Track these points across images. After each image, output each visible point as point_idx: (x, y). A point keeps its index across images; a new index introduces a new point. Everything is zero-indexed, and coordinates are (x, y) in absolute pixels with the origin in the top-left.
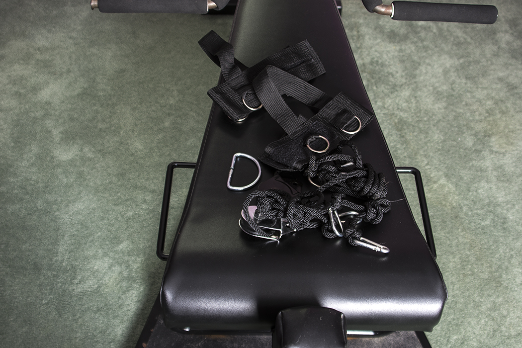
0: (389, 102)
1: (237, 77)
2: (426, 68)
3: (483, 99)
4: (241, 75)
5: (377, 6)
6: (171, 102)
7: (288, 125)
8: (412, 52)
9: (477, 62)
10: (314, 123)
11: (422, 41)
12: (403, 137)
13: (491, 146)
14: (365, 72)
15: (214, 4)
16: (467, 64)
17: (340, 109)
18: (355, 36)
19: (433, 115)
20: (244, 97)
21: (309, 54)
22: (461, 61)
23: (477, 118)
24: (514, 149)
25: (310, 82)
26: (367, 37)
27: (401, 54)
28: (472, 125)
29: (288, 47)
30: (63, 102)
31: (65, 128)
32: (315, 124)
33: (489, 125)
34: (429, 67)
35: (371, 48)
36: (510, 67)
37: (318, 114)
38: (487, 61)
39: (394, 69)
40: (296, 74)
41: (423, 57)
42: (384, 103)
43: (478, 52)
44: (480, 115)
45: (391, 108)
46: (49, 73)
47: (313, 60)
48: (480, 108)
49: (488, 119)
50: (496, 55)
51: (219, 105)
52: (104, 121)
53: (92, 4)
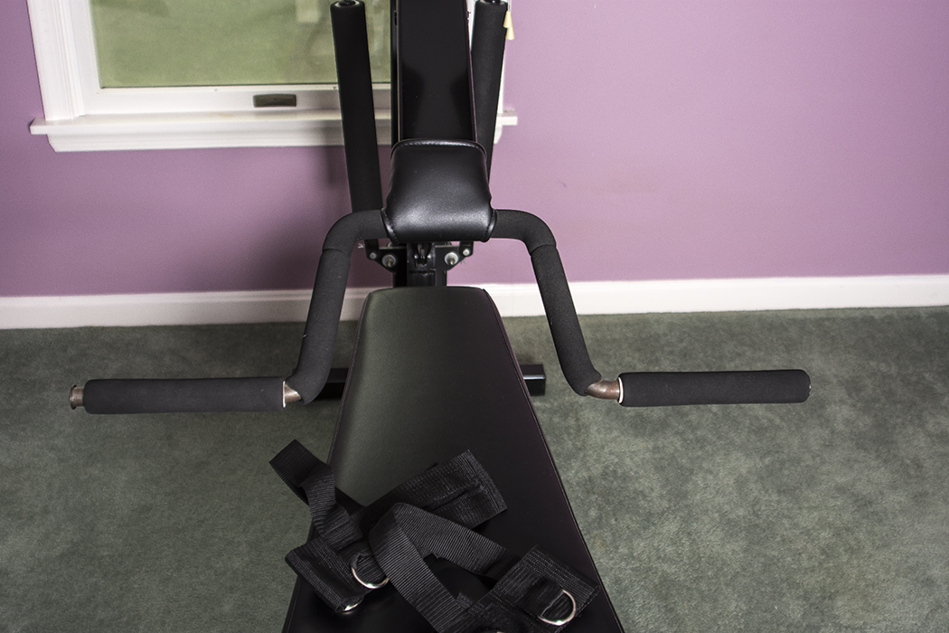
0: (640, 545)
1: (340, 527)
2: (705, 479)
3: (813, 528)
4: (347, 523)
5: (592, 383)
6: (236, 565)
7: (438, 615)
8: (676, 450)
9: (798, 461)
10: (487, 608)
11: (694, 429)
12: (671, 610)
13: (836, 617)
14: (594, 493)
15: (296, 393)
16: (777, 466)
17: (536, 579)
18: (571, 428)
19: (723, 564)
20: (354, 564)
21: (474, 477)
22: (767, 460)
23: (805, 564)
24: (881, 618)
25: (479, 529)
26: (594, 429)
27: (657, 456)
28: (798, 578)
29: (436, 465)
30: (32, 570)
31: (33, 621)
32: (489, 611)
33: (828, 576)
34: (711, 477)
35: (603, 447)
36: (856, 466)
37: (494, 590)
38: (813, 458)
39: (647, 484)
40: (450, 516)
41: (698, 457)
42: (631, 549)
43: (796, 442)
44: (810, 558)
45: (644, 557)
46: (9, 515)
47: (482, 488)
48: (809, 545)
49: (825, 565)
50: (828, 445)
51: (307, 582)
52: (109, 606)
53: (73, 398)
